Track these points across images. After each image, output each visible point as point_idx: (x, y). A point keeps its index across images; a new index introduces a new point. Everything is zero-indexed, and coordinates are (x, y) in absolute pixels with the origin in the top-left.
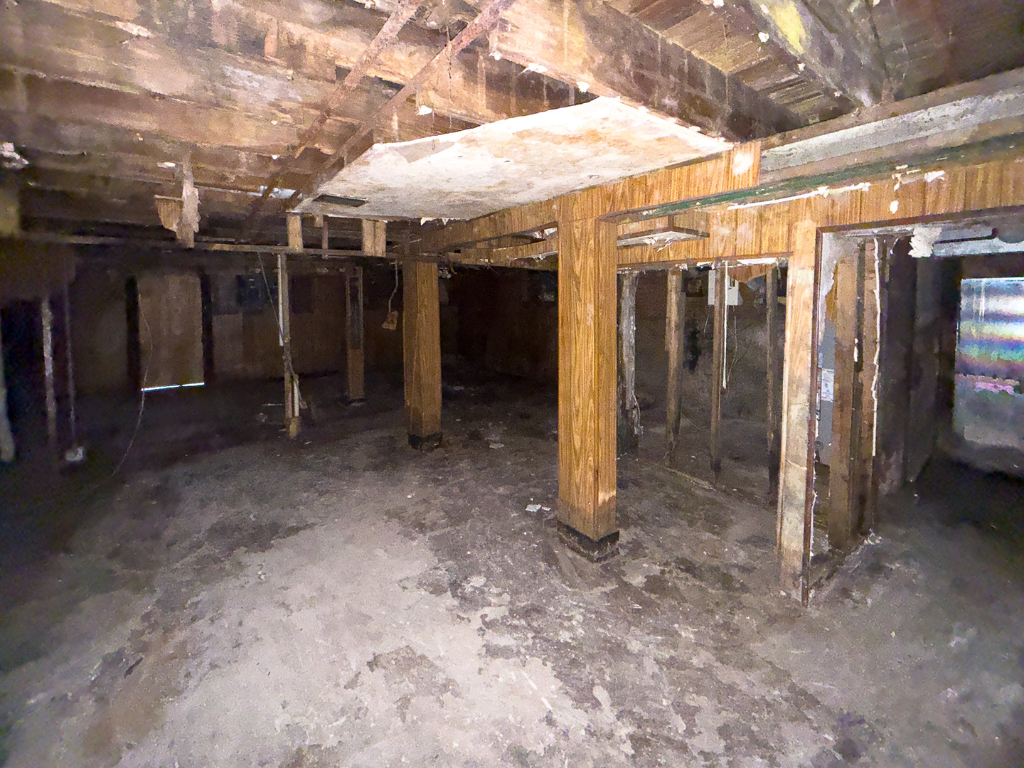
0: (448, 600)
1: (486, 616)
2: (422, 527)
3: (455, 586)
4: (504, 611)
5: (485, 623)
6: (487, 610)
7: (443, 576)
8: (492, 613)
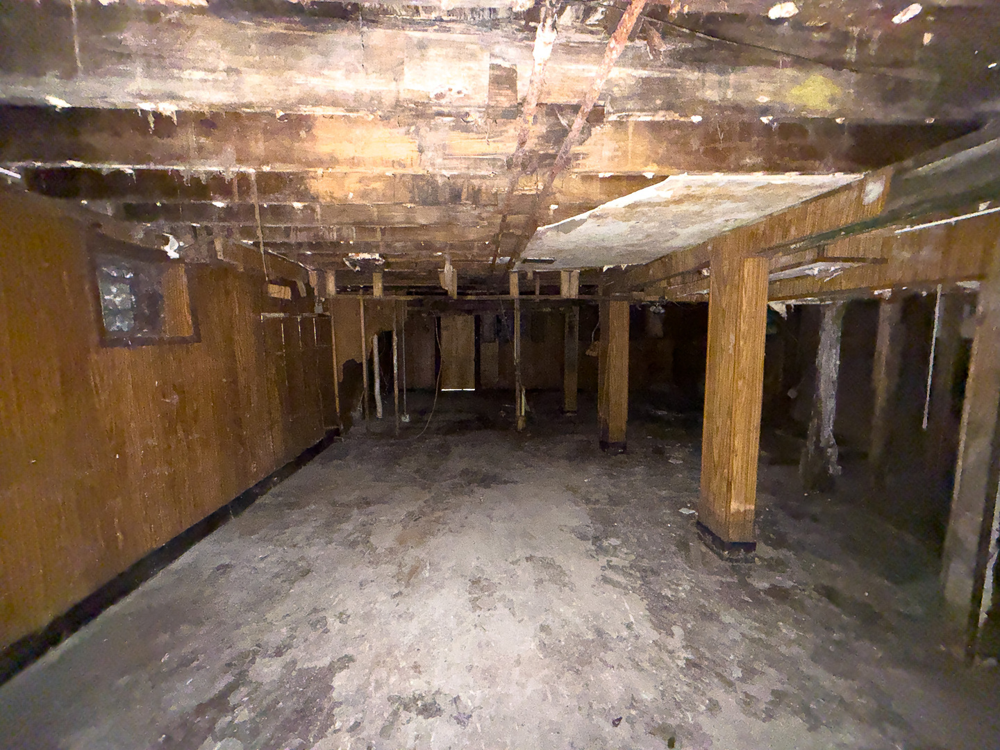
0: (589, 545)
1: (611, 561)
2: (588, 501)
3: (596, 539)
4: (627, 563)
5: (608, 564)
6: (613, 559)
7: (591, 531)
8: (615, 561)
